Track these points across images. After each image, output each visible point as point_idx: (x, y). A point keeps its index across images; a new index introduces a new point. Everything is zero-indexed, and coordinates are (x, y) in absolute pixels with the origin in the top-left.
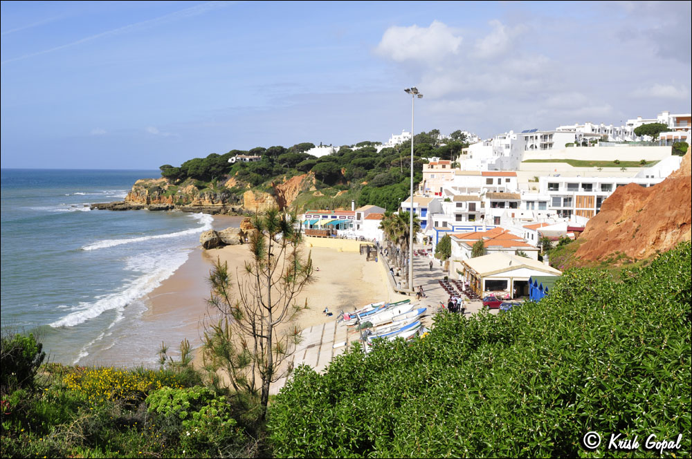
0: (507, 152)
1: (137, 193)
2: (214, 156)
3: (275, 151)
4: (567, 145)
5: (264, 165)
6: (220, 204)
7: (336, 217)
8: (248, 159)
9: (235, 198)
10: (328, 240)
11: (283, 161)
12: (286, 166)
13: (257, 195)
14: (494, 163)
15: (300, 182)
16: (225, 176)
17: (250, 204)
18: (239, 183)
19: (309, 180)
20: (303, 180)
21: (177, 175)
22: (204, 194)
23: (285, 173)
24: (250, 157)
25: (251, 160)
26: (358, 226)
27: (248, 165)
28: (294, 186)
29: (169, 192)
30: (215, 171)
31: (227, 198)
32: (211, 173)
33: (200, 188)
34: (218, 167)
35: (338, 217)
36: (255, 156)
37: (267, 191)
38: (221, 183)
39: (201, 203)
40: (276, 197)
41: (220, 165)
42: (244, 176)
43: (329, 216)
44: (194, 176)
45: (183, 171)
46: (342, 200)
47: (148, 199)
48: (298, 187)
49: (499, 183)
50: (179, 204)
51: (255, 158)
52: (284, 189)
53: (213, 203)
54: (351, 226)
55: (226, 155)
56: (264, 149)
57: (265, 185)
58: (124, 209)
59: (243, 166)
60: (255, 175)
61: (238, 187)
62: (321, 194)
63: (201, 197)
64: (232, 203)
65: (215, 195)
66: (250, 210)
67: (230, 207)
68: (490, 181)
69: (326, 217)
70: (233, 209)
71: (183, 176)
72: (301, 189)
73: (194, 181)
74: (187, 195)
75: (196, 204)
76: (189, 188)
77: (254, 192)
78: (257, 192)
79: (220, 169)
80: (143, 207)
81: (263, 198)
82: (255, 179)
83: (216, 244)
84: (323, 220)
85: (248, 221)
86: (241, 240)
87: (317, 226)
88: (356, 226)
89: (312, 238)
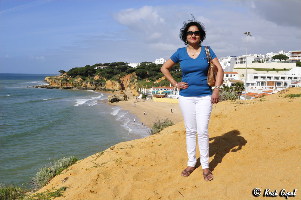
0: (229, 65)
1: (55, 82)
2: (88, 66)
3: (114, 64)
4: (253, 62)
5: (110, 70)
6: (94, 86)
7: (166, 90)
9: (101, 84)
10: (164, 99)
11: (118, 69)
12: (120, 71)
13: (112, 82)
15: (129, 77)
16: (94, 74)
17: (109, 86)
19: (134, 76)
20: (131, 77)
21: (74, 73)
22: (87, 82)
23: (119, 74)
24: (103, 67)
27: (103, 70)
28: (127, 79)
29: (70, 81)
30: (89, 72)
31: (97, 84)
32: (87, 73)
33: (84, 80)
36: (105, 67)
37: (117, 80)
38: (92, 78)
39: (86, 85)
40: (120, 83)
41: (91, 70)
42: (102, 75)
43: (163, 89)
44: (80, 75)
45: (76, 72)
46: (165, 83)
47: (62, 84)
49: (231, 76)
50: (75, 86)
52: (123, 80)
53: (91, 86)
54: (172, 93)
56: (110, 64)
57: (116, 78)
58: (52, 88)
59: (101, 70)
60: (107, 74)
61: (100, 79)
62: (149, 81)
63: (86, 83)
64: (99, 86)
65: (92, 82)
66: (109, 88)
68: (227, 76)
69: (162, 89)
70: (101, 88)
71: (75, 74)
72: (130, 80)
74: (78, 82)
75: (84, 86)
76: (79, 79)
77: (111, 81)
78: (112, 81)
79: (92, 72)
80: (60, 87)
81: (115, 84)
82: (107, 76)
83: (115, 100)
84: (161, 92)
85: (123, 92)
86: (124, 99)
87: (159, 93)
88: (175, 93)
89: (157, 98)
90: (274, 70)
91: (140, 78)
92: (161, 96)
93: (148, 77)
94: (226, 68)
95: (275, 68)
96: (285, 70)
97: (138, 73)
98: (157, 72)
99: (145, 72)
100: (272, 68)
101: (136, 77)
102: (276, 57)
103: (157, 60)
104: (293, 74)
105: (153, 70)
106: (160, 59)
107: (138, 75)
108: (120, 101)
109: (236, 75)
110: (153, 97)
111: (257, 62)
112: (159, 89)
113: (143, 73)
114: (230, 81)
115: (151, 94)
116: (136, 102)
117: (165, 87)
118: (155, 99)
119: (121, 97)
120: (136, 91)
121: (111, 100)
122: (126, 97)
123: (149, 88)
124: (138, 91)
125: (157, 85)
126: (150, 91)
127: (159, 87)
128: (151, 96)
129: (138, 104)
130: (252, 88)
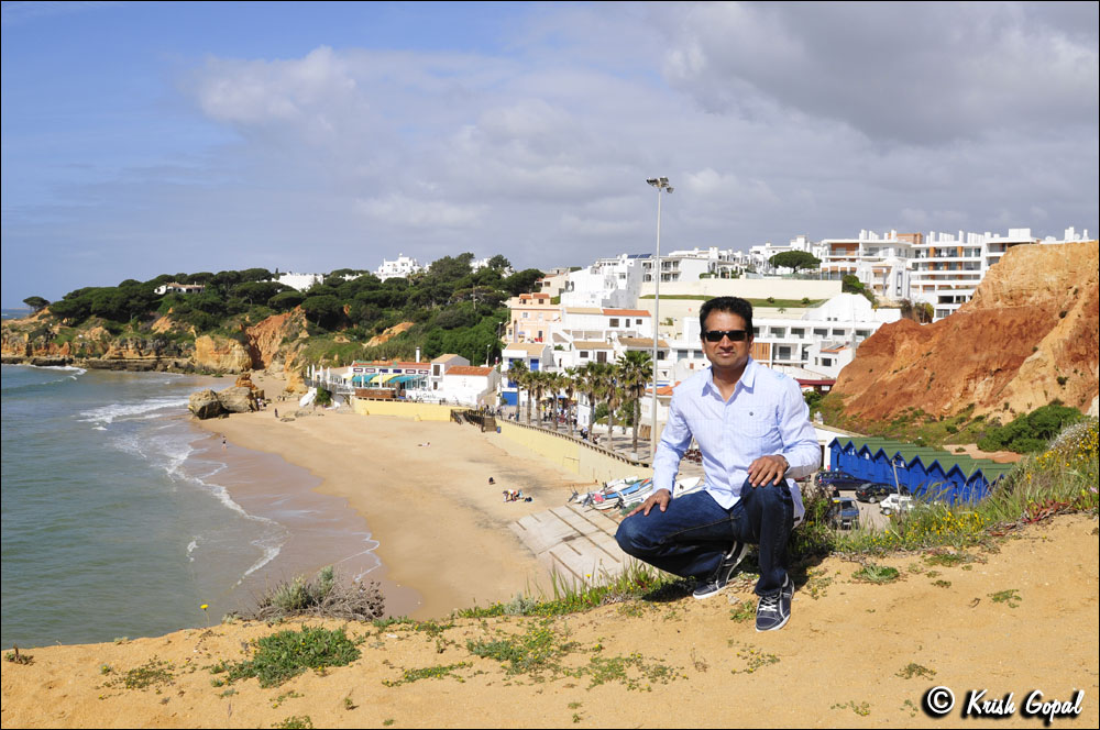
0: (622, 284)
1: (4, 338)
2: (130, 283)
3: (228, 278)
4: (702, 276)
5: (213, 298)
6: (153, 356)
7: (400, 371)
8: (184, 289)
9: (175, 347)
10: (393, 404)
11: (243, 293)
12: (247, 301)
13: (217, 343)
14: (608, 298)
15: (281, 324)
16: (152, 314)
17: (207, 356)
18: (177, 326)
19: (296, 320)
20: (285, 322)
21: (78, 308)
22: (126, 341)
23: (246, 311)
24: (189, 286)
25: (187, 290)
26: (436, 384)
27: (186, 298)
28: (271, 332)
29: (62, 337)
30: (135, 306)
31: (163, 347)
32: (128, 309)
33: (115, 332)
34: (139, 301)
35: (403, 371)
36: (195, 286)
37: (234, 336)
38: (145, 325)
39: (121, 354)
40: (247, 347)
41: (143, 298)
42: (182, 315)
43: (391, 370)
44: (100, 314)
45: (83, 305)
46: (399, 348)
47: (29, 348)
48: (278, 332)
49: (628, 325)
50: (81, 356)
51: (196, 289)
52: (257, 334)
53: (141, 355)
54: (424, 384)
55: (151, 281)
56: (211, 275)
57: (230, 328)
59: (179, 299)
60: (201, 313)
61: (175, 332)
62: (345, 340)
63: (122, 345)
64: (171, 355)
65: (144, 343)
66: (206, 365)
67: (171, 361)
68: (614, 323)
69: (386, 371)
70: (176, 364)
71: (82, 314)
72: (284, 335)
73: (101, 320)
74: (93, 342)
75: (113, 355)
76: (94, 331)
77: (213, 338)
78: (219, 338)
79: (144, 303)
80: (21, 360)
81: (227, 347)
82: (202, 320)
83: (217, 409)
84: (382, 378)
85: (248, 379)
86: (251, 406)
87: (377, 384)
88: (432, 385)
89: (368, 401)
90: (771, 302)
91: (318, 329)
92: (383, 392)
93: (350, 323)
94: (611, 295)
95: (776, 296)
96: (806, 303)
97: (311, 309)
98: (380, 306)
99: (335, 309)
100: (766, 297)
101: (305, 323)
102: (779, 261)
103: (386, 263)
104: (829, 319)
105: (368, 301)
106: (396, 259)
107: (311, 316)
108: (234, 412)
109: (644, 319)
110: (356, 400)
111: (717, 276)
112: (377, 370)
113: (330, 311)
114: (622, 341)
115: (349, 385)
116: (294, 417)
117: (397, 360)
118: (361, 406)
119: (240, 400)
120: (297, 375)
121: (198, 409)
122: (257, 400)
123: (342, 365)
124: (303, 376)
125: (371, 356)
126: (344, 376)
127: (376, 362)
128: (348, 396)
129: (297, 424)
130: (692, 366)
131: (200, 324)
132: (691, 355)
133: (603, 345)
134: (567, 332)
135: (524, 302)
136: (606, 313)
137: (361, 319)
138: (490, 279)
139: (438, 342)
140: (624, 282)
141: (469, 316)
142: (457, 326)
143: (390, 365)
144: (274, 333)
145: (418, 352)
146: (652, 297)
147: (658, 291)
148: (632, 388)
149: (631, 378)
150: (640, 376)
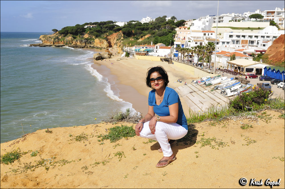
0: (207, 24)
1: (48, 40)
2: (78, 25)
3: (102, 23)
4: (230, 21)
5: (99, 29)
6: (84, 44)
7: (147, 48)
8: (91, 27)
9: (90, 42)
10: (145, 56)
11: (106, 27)
12: (108, 29)
13: (100, 40)
14: (203, 27)
15: (116, 35)
16: (84, 33)
17: (97, 44)
18: (90, 36)
19: (120, 34)
20: (117, 35)
21: (65, 32)
22: (77, 40)
23: (107, 32)
24: (93, 26)
25: (93, 27)
26: (156, 51)
27: (92, 29)
28: (114, 37)
29: (62, 39)
30: (79, 31)
31: (87, 42)
32: (78, 32)
33: (75, 38)
34: (80, 30)
35: (148, 48)
37: (104, 39)
38: (82, 36)
39: (76, 44)
40: (108, 41)
42: (91, 33)
43: (145, 48)
44: (71, 33)
45: (67, 31)
46: (147, 41)
47: (54, 42)
48: (116, 38)
49: (208, 35)
50: (67, 44)
51: (94, 26)
52: (110, 38)
53: (81, 44)
54: (153, 51)
55: (83, 25)
56: (98, 23)
57: (103, 37)
58: (45, 46)
59: (90, 29)
60: (96, 33)
61: (89, 38)
62: (133, 40)
63: (76, 41)
64: (89, 44)
65: (82, 41)
66: (97, 46)
67: (89, 45)
68: (205, 34)
69: (143, 48)
70: (90, 46)
71: (66, 33)
72: (117, 38)
73: (71, 35)
74: (69, 41)
75: (74, 44)
76: (69, 38)
78: (100, 39)
80: (52, 45)
81: (102, 42)
82: (96, 34)
83: (100, 58)
84: (142, 49)
85: (108, 50)
86: (109, 57)
87: (141, 51)
88: (155, 51)
89: (139, 56)
90: (249, 28)
91: (126, 37)
92: (143, 53)
93: (134, 35)
94: (204, 27)
95: (250, 27)
96: (259, 28)
97: (124, 31)
98: (142, 30)
99: (130, 31)
100: (248, 27)
101: (122, 35)
102: (252, 17)
103: (143, 19)
104: (265, 33)
105: (139, 29)
106: (146, 18)
107: (124, 33)
108: (105, 58)
109: (213, 34)
110: (136, 55)
111: (234, 21)
112: (141, 47)
113: (129, 32)
114: (207, 39)
115: (134, 52)
116: (120, 60)
117: (146, 45)
118: (137, 57)
119: (106, 55)
120: (121, 49)
121: (96, 58)
122: (110, 55)
123: (132, 46)
124: (122, 49)
125: (140, 44)
126: (133, 49)
127: (141, 45)
128: (134, 54)
129: (121, 62)
130: (226, 46)
131: (96, 36)
132: (226, 43)
133: (202, 41)
134: (192, 37)
135: (180, 29)
136: (203, 32)
137: (137, 34)
138: (171, 23)
139: (157, 40)
140: (208, 23)
141: (165, 33)
142: (162, 36)
143: (144, 46)
144: (115, 38)
145: (152, 43)
146: (216, 27)
147: (217, 25)
148: (209, 53)
149: (209, 50)
150: (212, 49)
